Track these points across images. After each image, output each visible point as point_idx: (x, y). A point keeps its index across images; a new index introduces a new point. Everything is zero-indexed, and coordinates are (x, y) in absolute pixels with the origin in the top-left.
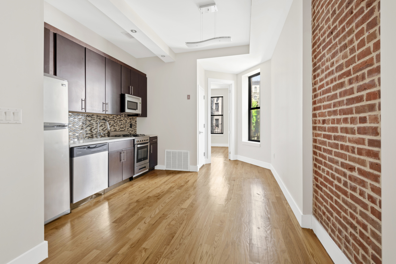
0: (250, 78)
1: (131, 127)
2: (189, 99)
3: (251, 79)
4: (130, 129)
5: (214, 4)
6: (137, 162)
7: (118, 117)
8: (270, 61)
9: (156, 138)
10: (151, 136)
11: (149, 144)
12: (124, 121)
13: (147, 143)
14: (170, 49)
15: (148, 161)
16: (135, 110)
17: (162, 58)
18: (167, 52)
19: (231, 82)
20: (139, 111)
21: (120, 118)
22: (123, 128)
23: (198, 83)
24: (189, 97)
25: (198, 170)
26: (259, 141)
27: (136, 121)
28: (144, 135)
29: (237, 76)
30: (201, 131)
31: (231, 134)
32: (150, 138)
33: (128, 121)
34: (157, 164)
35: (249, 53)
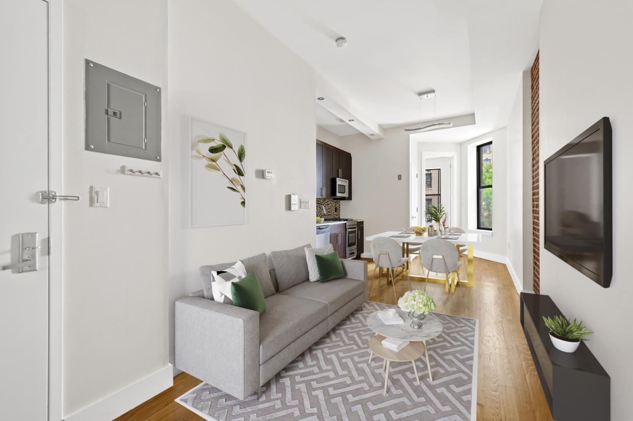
0: (479, 148)
1: (336, 211)
2: (401, 179)
3: (481, 148)
4: (335, 213)
5: (433, 91)
6: (348, 246)
7: (326, 201)
8: (505, 128)
9: (362, 223)
10: (358, 221)
11: (356, 229)
12: (331, 205)
13: (355, 228)
14: (380, 126)
15: (356, 246)
16: (344, 193)
17: (370, 137)
18: (376, 130)
19: (453, 154)
20: (346, 195)
21: (328, 202)
22: (329, 212)
23: (411, 161)
24: (400, 177)
25: (411, 260)
26: (491, 229)
27: (340, 205)
28: (352, 220)
29: (461, 145)
30: (414, 216)
31: (452, 220)
32: (358, 222)
33: (334, 205)
34: (363, 252)
35: (475, 124)
